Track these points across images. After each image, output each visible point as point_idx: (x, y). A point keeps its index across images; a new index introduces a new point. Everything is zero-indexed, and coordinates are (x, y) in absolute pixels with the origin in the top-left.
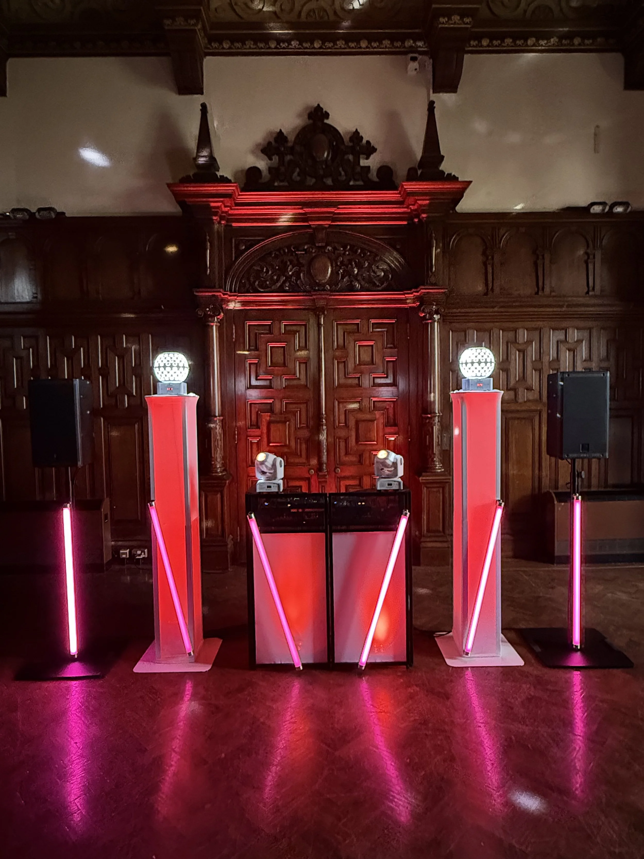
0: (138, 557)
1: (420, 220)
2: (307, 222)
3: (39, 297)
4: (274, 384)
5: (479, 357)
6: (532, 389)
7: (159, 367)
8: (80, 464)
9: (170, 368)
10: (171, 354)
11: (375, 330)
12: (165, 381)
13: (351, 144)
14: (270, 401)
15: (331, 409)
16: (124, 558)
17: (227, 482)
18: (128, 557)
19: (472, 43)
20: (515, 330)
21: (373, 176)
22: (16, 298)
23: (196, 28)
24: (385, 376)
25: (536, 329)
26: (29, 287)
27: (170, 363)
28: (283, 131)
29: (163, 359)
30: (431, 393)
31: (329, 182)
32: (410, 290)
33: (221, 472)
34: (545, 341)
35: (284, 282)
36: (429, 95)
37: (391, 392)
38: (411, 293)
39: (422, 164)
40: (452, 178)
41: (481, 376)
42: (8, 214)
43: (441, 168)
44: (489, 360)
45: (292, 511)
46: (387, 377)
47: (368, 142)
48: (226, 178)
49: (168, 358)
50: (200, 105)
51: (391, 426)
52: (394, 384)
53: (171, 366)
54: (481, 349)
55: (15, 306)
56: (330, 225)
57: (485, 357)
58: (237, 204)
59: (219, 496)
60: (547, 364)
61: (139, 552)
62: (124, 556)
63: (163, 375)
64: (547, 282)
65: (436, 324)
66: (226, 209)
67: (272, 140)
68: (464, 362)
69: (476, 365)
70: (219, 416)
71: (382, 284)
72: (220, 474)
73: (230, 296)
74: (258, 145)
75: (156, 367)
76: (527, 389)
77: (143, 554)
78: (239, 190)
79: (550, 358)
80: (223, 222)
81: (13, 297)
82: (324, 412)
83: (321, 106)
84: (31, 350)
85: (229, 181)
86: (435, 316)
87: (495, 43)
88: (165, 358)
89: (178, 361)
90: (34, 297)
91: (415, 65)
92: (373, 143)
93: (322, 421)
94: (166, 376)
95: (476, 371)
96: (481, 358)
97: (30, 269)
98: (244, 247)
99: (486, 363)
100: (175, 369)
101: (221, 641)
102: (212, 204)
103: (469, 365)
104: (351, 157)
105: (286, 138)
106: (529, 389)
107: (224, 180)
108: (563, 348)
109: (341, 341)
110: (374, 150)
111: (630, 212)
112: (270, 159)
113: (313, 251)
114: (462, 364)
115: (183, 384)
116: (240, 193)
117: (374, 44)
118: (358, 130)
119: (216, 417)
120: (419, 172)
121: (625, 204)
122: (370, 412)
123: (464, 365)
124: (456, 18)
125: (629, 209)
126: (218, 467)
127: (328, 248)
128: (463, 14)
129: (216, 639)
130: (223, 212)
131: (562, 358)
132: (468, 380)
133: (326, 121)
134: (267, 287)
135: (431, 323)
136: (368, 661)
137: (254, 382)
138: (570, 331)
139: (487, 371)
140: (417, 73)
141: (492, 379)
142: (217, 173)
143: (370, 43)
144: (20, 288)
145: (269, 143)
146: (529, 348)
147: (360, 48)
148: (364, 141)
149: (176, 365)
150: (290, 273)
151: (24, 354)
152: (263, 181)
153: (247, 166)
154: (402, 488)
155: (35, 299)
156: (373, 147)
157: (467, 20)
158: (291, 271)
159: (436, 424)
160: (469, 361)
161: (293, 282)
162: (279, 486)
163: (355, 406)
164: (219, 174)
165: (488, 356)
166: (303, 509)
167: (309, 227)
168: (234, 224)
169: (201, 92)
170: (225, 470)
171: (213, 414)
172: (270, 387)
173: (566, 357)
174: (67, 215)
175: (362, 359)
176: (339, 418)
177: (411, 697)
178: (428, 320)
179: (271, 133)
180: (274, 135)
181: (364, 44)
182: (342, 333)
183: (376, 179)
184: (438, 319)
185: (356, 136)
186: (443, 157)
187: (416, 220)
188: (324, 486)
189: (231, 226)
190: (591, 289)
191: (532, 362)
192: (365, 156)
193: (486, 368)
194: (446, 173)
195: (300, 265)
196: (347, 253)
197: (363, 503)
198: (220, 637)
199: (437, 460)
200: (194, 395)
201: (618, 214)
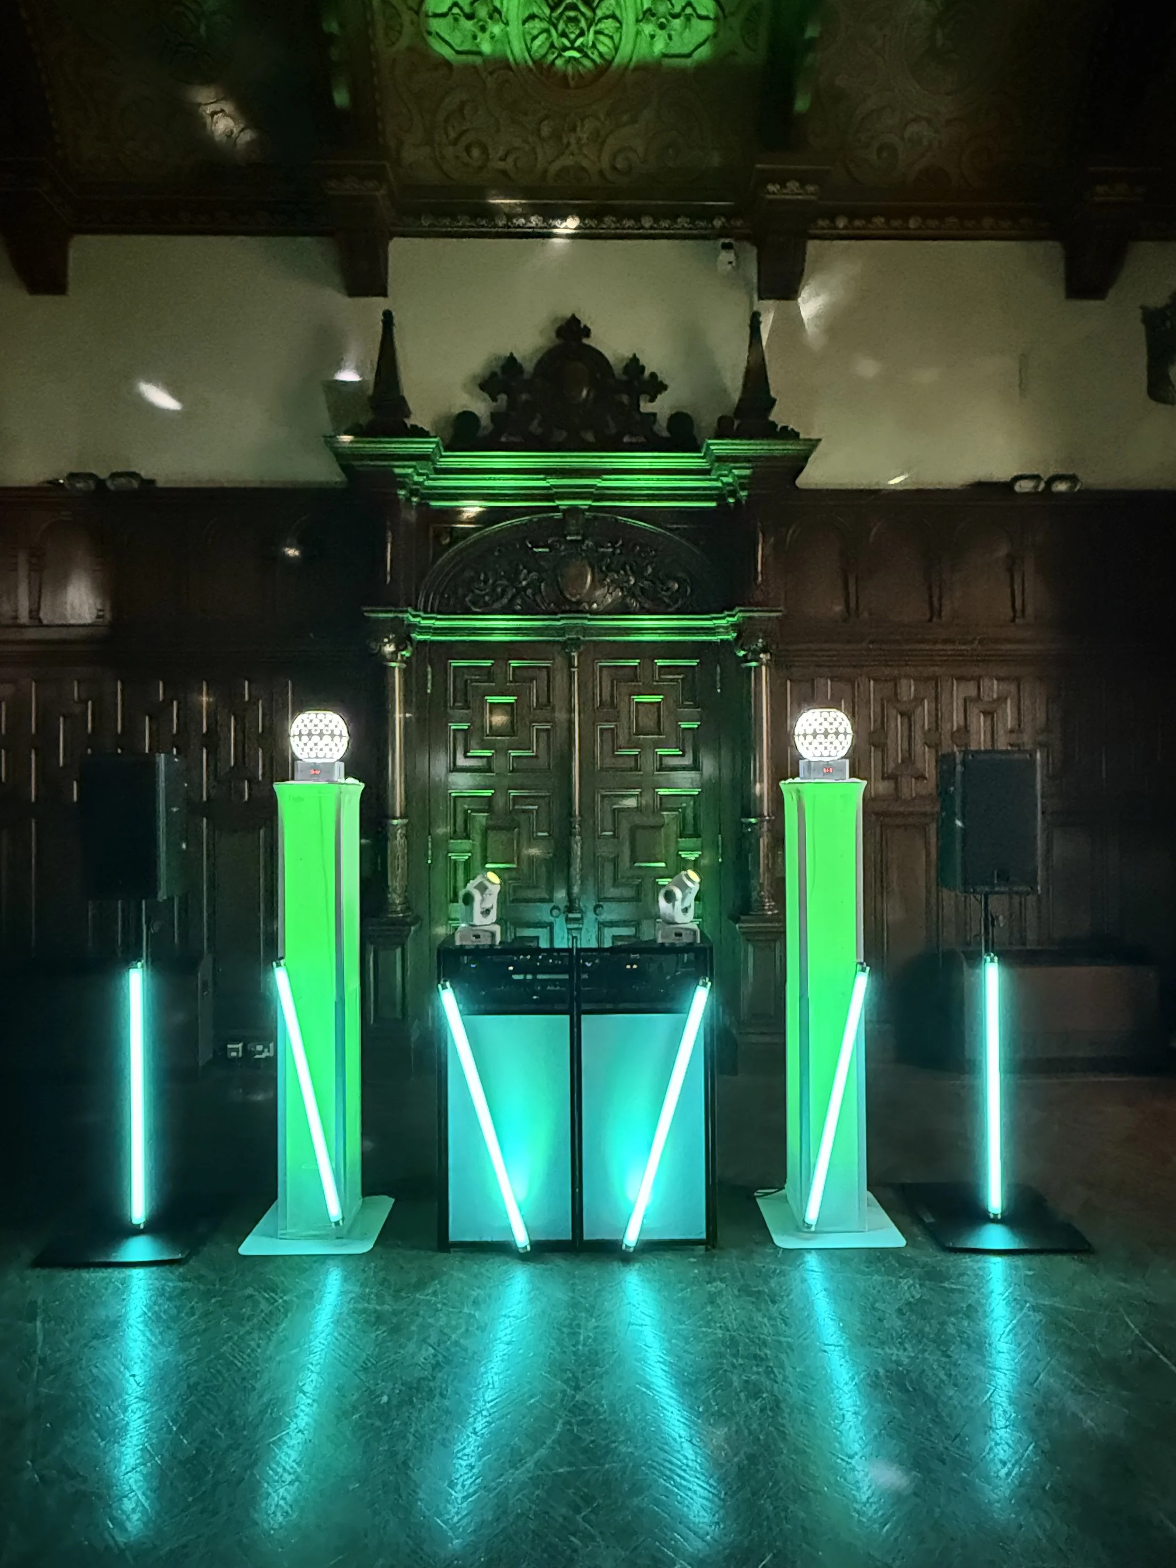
0: (257, 1056)
1: (738, 501)
2: (553, 501)
3: (108, 616)
4: (495, 765)
5: (826, 725)
6: (923, 777)
7: (300, 735)
8: (162, 896)
9: (318, 738)
10: (321, 714)
11: (662, 677)
12: (309, 758)
13: (624, 378)
14: (488, 793)
15: (588, 807)
16: (234, 1058)
17: (413, 928)
18: (240, 1054)
19: (821, 223)
20: (895, 681)
21: (662, 427)
22: (69, 617)
23: (377, 193)
24: (680, 753)
25: (928, 679)
26: (91, 601)
27: (318, 728)
28: (515, 355)
29: (307, 722)
30: (755, 782)
31: (590, 437)
32: (722, 612)
33: (402, 911)
34: (944, 698)
35: (514, 597)
36: (752, 304)
37: (690, 780)
38: (723, 618)
39: (740, 410)
40: (789, 434)
41: (829, 756)
42: (61, 481)
43: (772, 418)
44: (841, 730)
45: (516, 977)
46: (683, 756)
47: (653, 375)
48: (422, 429)
49: (316, 721)
50: (381, 314)
51: (690, 836)
52: (696, 766)
53: (321, 735)
54: (829, 712)
55: (64, 630)
56: (590, 506)
57: (836, 724)
58: (438, 471)
59: (399, 951)
60: (948, 736)
61: (260, 1048)
62: (234, 1054)
63: (307, 749)
64: (946, 602)
65: (764, 668)
66: (421, 479)
67: (498, 370)
68: (802, 733)
69: (821, 738)
70: (401, 817)
71: (676, 602)
72: (401, 915)
73: (424, 619)
74: (474, 377)
75: (294, 736)
76: (917, 778)
77: (266, 1050)
78: (442, 448)
79: (952, 726)
80: (415, 499)
81: (64, 616)
82: (577, 813)
83: (577, 316)
84: (90, 703)
85: (425, 434)
86: (762, 656)
87: (857, 223)
88: (311, 721)
89: (332, 726)
90: (98, 617)
91: (730, 256)
92: (661, 377)
93: (575, 828)
94: (311, 749)
95: (821, 748)
96: (829, 727)
97: (94, 571)
98: (448, 540)
99: (837, 734)
100: (327, 739)
101: (392, 1200)
102: (397, 471)
103: (810, 738)
104: (625, 398)
105: (521, 366)
106: (921, 777)
107: (418, 432)
108: (974, 710)
109: (606, 696)
110: (663, 387)
111: (1079, 490)
112: (494, 399)
113: (563, 547)
114: (799, 735)
115: (337, 764)
116: (444, 454)
117: (665, 224)
118: (637, 356)
119: (395, 818)
120: (736, 423)
121: (1072, 479)
122: (653, 812)
123: (802, 738)
124: (793, 185)
125: (1078, 487)
126: (398, 902)
127: (586, 542)
128: (803, 179)
129: (386, 1197)
130: (416, 483)
131: (973, 728)
132: (809, 762)
133: (585, 341)
134: (486, 604)
135: (755, 667)
136: (641, 1238)
137: (461, 762)
138: (985, 683)
139: (839, 747)
140: (733, 267)
141: (847, 761)
142: (406, 421)
143: (656, 220)
144: (77, 602)
145: (493, 375)
146: (919, 711)
147: (642, 227)
148: (647, 373)
149: (329, 732)
150: (524, 583)
151: (77, 709)
152: (481, 433)
153: (457, 410)
154: (699, 941)
155: (101, 620)
156: (661, 383)
157: (811, 188)
158: (524, 579)
159: (765, 834)
160: (810, 731)
161: (529, 597)
162: (493, 935)
163: (631, 803)
164: (409, 422)
165: (841, 724)
166: (534, 974)
167: (556, 509)
168: (434, 504)
169: (383, 292)
170: (408, 908)
171: (390, 813)
172: (489, 769)
173: (979, 724)
174: (160, 484)
175: (641, 724)
176: (602, 820)
177: (712, 1300)
178: (751, 661)
179: (497, 358)
180: (501, 363)
181: (647, 222)
182: (609, 683)
183: (665, 434)
184: (767, 660)
185: (634, 365)
186: (773, 401)
187: (731, 500)
188: (576, 937)
189: (428, 505)
190: (1019, 614)
191: (924, 733)
192: (648, 398)
193: (836, 743)
194: (779, 427)
195: (540, 569)
196: (618, 551)
197: (635, 966)
198: (390, 1195)
199: (767, 894)
200: (357, 782)
201: (1061, 493)
